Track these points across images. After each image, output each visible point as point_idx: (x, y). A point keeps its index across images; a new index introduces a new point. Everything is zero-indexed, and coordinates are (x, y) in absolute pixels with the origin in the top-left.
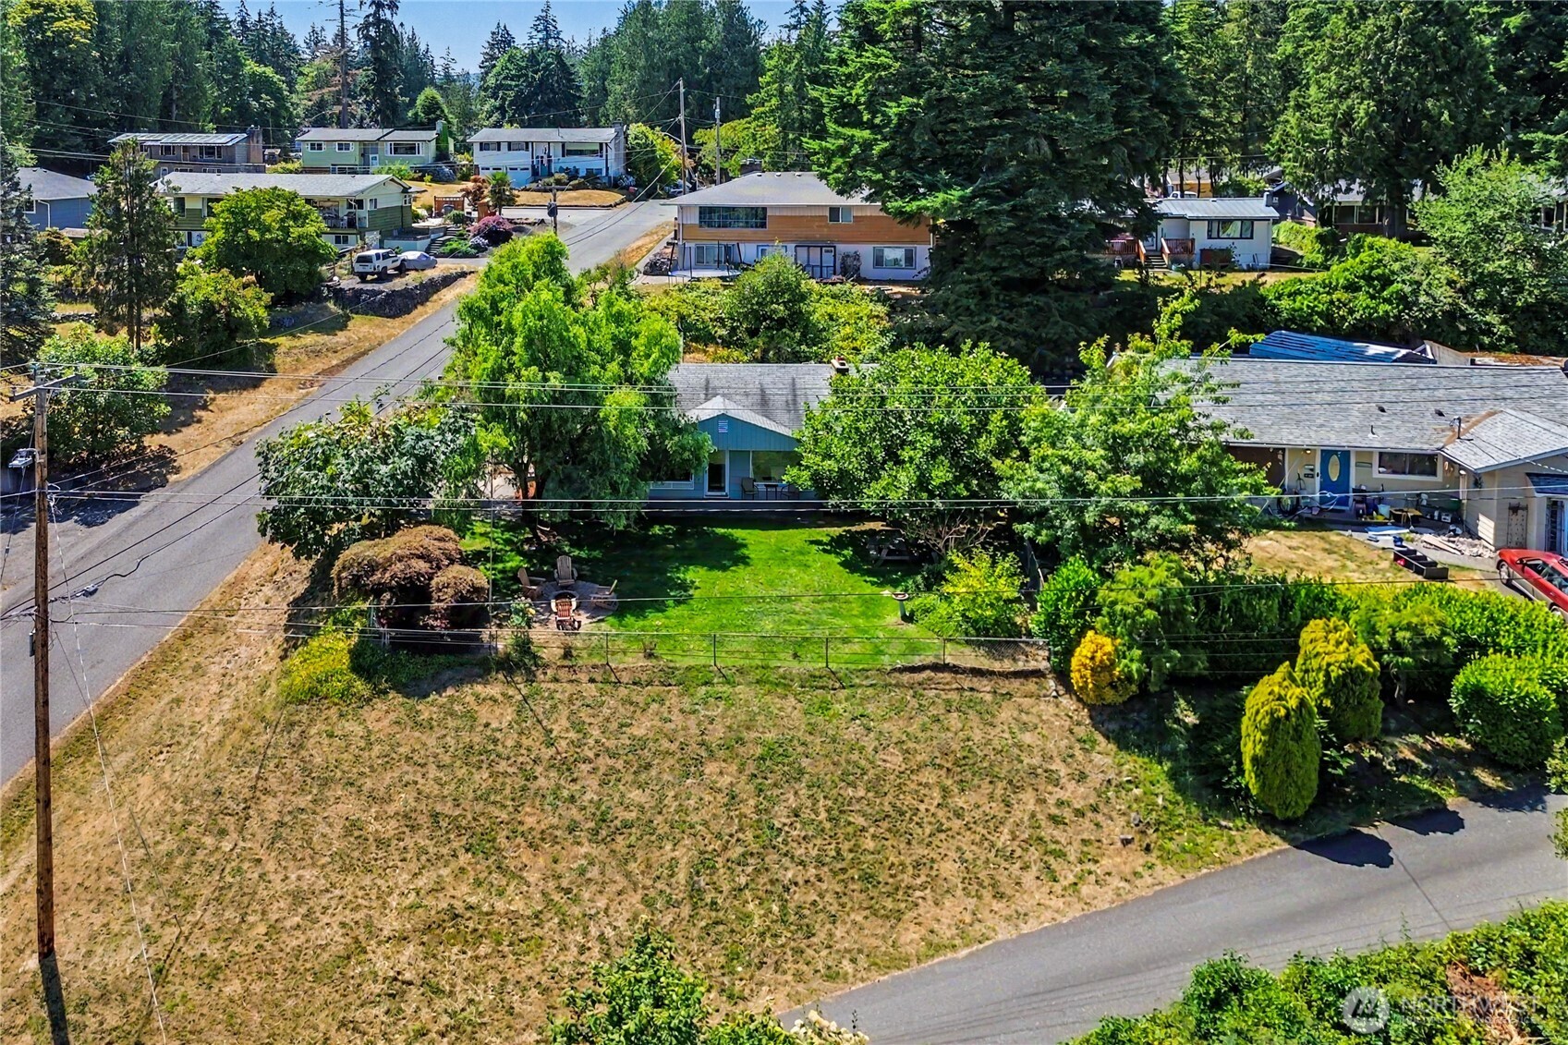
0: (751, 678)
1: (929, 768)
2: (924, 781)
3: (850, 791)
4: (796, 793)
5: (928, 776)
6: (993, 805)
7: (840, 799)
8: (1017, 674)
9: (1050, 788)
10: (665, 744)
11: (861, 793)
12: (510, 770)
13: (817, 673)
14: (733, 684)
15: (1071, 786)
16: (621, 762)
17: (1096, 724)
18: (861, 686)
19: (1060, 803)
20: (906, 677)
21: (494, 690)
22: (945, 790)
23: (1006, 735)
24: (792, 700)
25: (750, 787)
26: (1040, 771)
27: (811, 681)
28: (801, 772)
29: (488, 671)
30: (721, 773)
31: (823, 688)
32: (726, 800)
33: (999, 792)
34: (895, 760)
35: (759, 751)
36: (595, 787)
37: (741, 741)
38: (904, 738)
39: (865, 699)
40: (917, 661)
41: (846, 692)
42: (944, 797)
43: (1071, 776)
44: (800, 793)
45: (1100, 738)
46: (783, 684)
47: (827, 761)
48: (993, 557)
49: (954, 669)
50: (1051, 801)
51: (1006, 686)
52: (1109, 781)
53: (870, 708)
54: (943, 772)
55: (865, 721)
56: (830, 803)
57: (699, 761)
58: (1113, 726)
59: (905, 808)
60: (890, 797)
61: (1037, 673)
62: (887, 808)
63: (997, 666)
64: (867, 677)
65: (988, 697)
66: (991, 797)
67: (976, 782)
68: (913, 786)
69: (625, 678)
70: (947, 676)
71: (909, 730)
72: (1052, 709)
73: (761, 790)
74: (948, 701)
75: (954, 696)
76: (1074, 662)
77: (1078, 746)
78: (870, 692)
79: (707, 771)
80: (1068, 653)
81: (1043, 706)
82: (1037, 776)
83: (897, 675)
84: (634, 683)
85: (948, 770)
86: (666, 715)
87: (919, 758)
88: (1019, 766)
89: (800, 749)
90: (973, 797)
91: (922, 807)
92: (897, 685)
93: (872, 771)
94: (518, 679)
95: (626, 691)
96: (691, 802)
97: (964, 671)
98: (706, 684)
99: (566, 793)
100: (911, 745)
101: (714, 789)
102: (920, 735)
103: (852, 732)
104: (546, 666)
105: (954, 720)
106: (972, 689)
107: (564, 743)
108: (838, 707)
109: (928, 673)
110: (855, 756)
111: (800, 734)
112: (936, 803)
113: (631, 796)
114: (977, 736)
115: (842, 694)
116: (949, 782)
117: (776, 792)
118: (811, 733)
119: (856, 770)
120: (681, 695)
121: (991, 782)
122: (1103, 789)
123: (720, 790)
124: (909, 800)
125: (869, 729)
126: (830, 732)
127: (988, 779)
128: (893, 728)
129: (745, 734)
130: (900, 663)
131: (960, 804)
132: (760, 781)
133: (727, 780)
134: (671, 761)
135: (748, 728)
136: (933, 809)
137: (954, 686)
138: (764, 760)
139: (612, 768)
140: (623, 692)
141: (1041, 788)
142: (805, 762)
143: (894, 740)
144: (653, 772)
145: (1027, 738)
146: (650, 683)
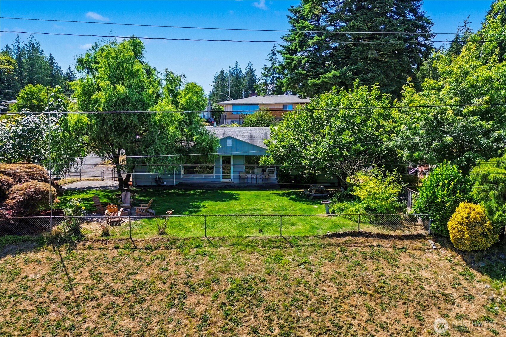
0: (228, 243)
1: (356, 295)
2: (354, 303)
3: (298, 312)
4: (256, 316)
5: (356, 300)
6: (409, 319)
7: (290, 319)
8: (407, 237)
9: (449, 306)
10: (159, 285)
11: (307, 314)
12: (29, 308)
13: (274, 239)
14: (216, 246)
15: (464, 304)
16: (122, 298)
17: (470, 264)
18: (303, 246)
19: (460, 317)
20: (334, 241)
21: (41, 256)
22: (369, 309)
23: (408, 272)
24: (256, 255)
25: (221, 313)
26: (438, 295)
27: (271, 243)
28: (261, 301)
29: (42, 245)
30: (199, 303)
31: (278, 247)
32: (200, 323)
33: (411, 310)
34: (331, 289)
35: (229, 287)
36: (95, 318)
37: (217, 281)
38: (336, 275)
39: (307, 253)
40: (341, 231)
41: (294, 249)
42: (371, 315)
43: (462, 297)
44: (259, 315)
45: (475, 273)
46: (252, 245)
47: (281, 292)
48: (384, 173)
49: (366, 235)
50: (453, 314)
51: (400, 244)
52: (493, 300)
53: (311, 258)
54: (367, 297)
55: (306, 265)
56: (282, 322)
57: (183, 296)
58: (481, 264)
59: (341, 324)
60: (329, 316)
61: (419, 237)
62: (328, 324)
63: (393, 233)
64: (308, 240)
65: (391, 250)
66: (406, 314)
67: (393, 303)
68: (346, 307)
69: (141, 245)
70: (362, 239)
71: (340, 270)
72: (436, 257)
73: (228, 315)
74: (363, 253)
75: (368, 250)
76: (450, 224)
77: (461, 278)
78: (310, 249)
79: (188, 302)
80: (445, 219)
81: (429, 255)
82: (437, 297)
83: (327, 239)
84: (146, 249)
85: (371, 296)
86: (164, 267)
87: (349, 288)
88: (423, 292)
89: (261, 285)
90: (392, 314)
91: (355, 322)
92: (329, 245)
93: (314, 298)
94: (63, 249)
95: (139, 254)
96: (171, 326)
97: (372, 236)
98: (197, 247)
99: (68, 324)
100: (341, 279)
101: (192, 315)
102: (347, 274)
103: (298, 273)
104: (86, 240)
105: (370, 265)
106: (379, 246)
107: (80, 288)
108: (288, 258)
109: (347, 238)
110: (301, 288)
111: (260, 275)
112: (364, 319)
113: (122, 323)
114: (388, 272)
115: (291, 251)
116: (372, 304)
117: (241, 315)
118: (269, 274)
119: (302, 297)
120: (178, 254)
121: (404, 303)
122: (489, 306)
123: (194, 316)
124: (344, 317)
125: (311, 271)
126: (283, 274)
127: (401, 302)
128: (328, 269)
129: (220, 276)
130: (330, 232)
131: (384, 319)
132: (229, 307)
133: (203, 307)
134: (160, 297)
135: (223, 272)
136: (363, 324)
137: (368, 244)
138: (233, 293)
139: (114, 303)
140: (137, 254)
141: (442, 306)
142: (264, 293)
143: (330, 276)
144: (146, 305)
145: (423, 274)
146: (157, 248)
